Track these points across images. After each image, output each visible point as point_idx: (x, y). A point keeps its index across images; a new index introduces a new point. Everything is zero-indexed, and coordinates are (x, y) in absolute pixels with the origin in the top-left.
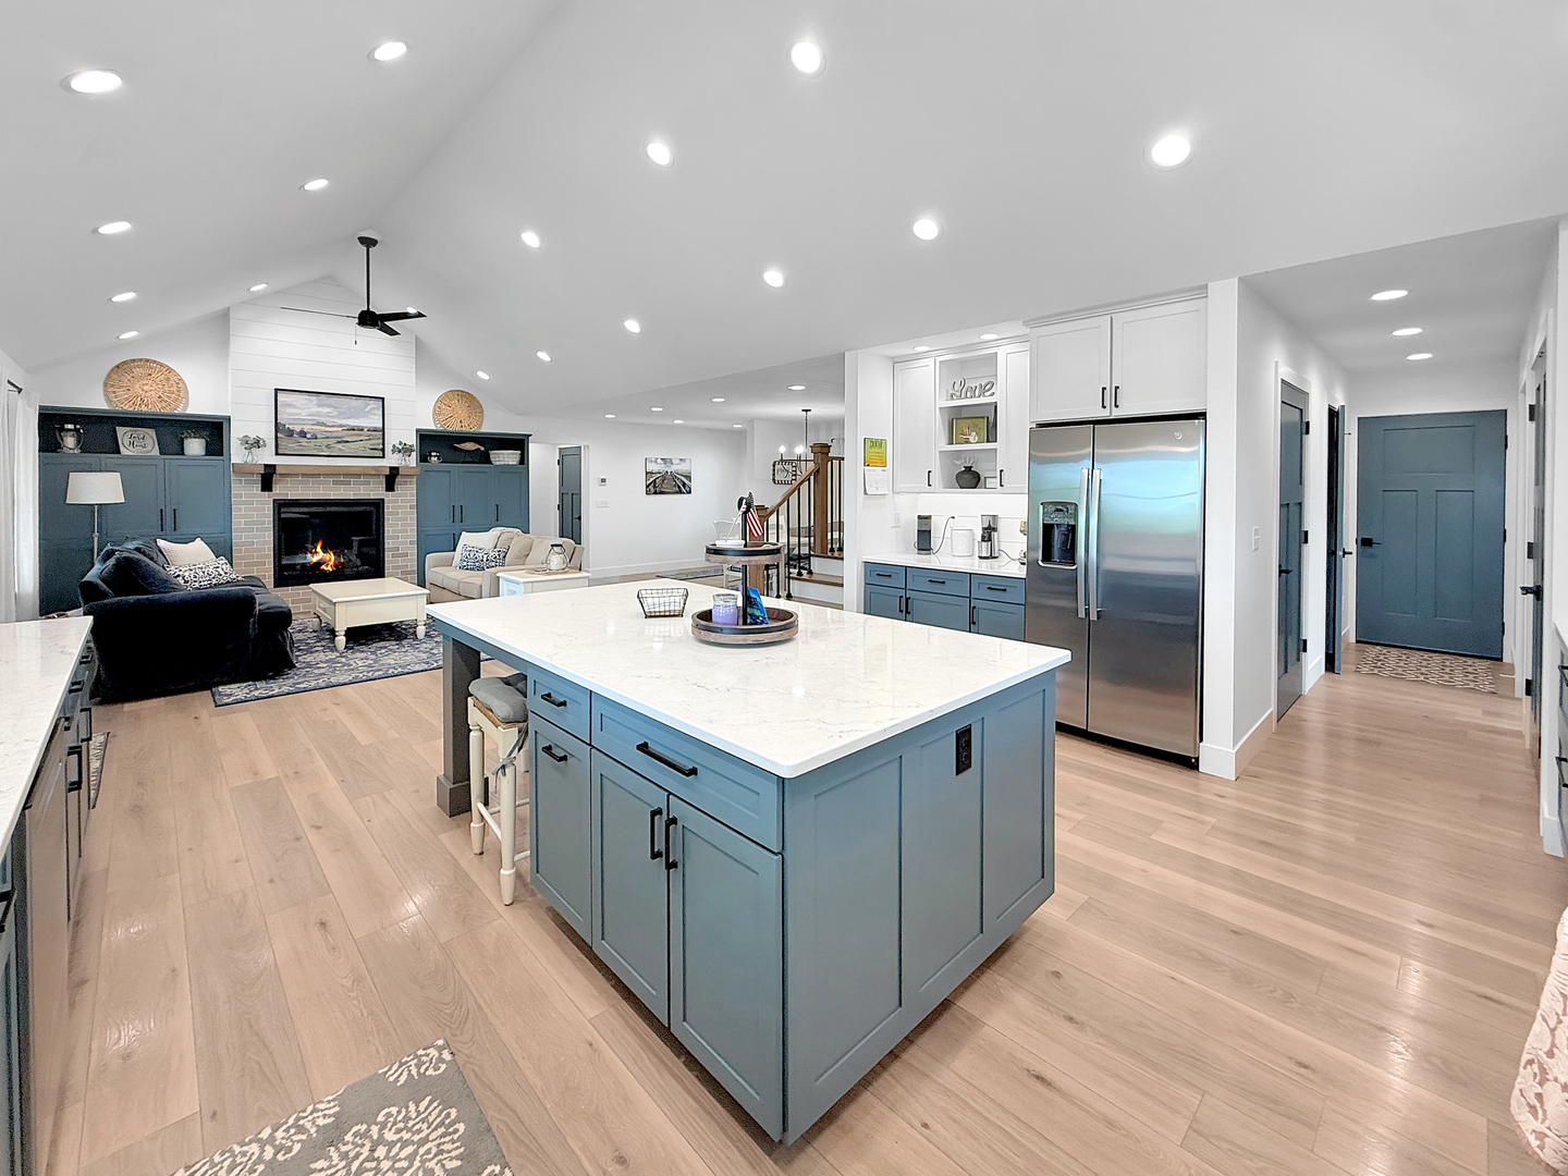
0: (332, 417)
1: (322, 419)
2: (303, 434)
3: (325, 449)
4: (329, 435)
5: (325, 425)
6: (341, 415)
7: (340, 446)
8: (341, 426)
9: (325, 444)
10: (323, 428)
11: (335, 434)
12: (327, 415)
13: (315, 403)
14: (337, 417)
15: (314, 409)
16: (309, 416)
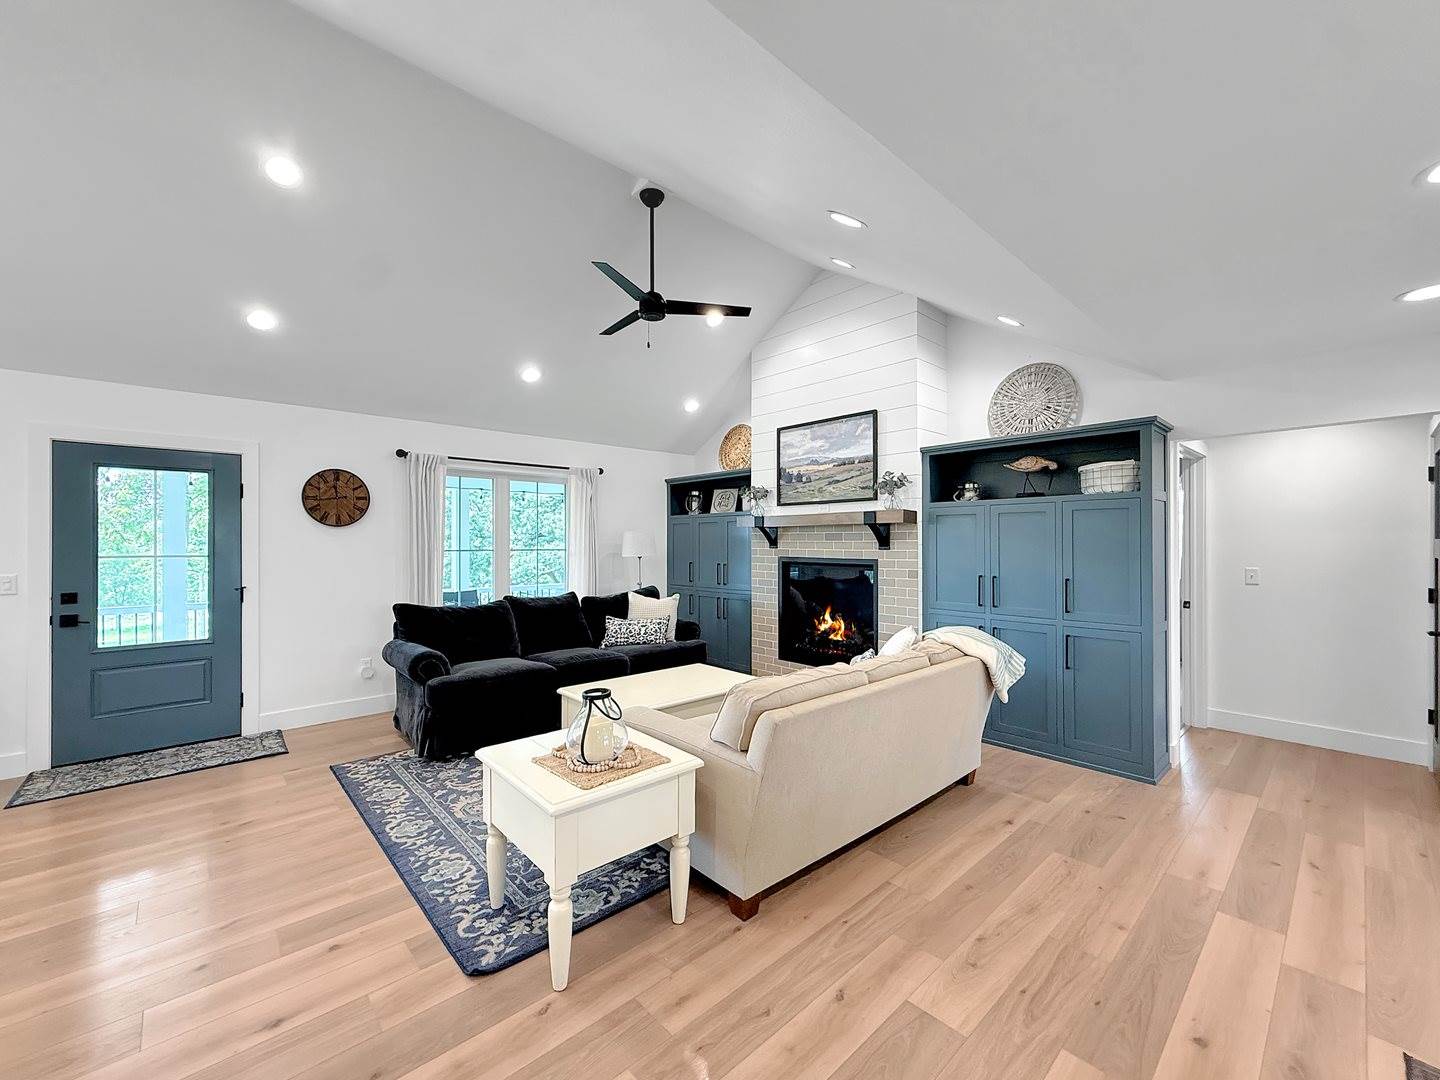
0: (824, 451)
1: (815, 456)
2: (799, 477)
3: (817, 494)
4: (820, 475)
5: (819, 463)
6: (834, 447)
7: (830, 488)
8: (833, 461)
9: (817, 487)
10: (816, 468)
11: (826, 474)
12: (820, 450)
13: (809, 436)
14: (828, 450)
15: (809, 445)
16: (803, 455)
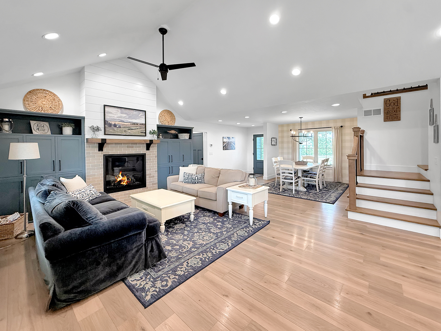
0: (126, 118)
1: (123, 119)
2: (115, 125)
3: (124, 132)
4: (125, 126)
5: (124, 122)
6: (130, 118)
7: (129, 131)
8: (130, 122)
9: (124, 130)
10: (123, 123)
11: (127, 126)
12: (124, 117)
13: (120, 112)
14: (128, 118)
15: (120, 115)
16: (117, 118)
